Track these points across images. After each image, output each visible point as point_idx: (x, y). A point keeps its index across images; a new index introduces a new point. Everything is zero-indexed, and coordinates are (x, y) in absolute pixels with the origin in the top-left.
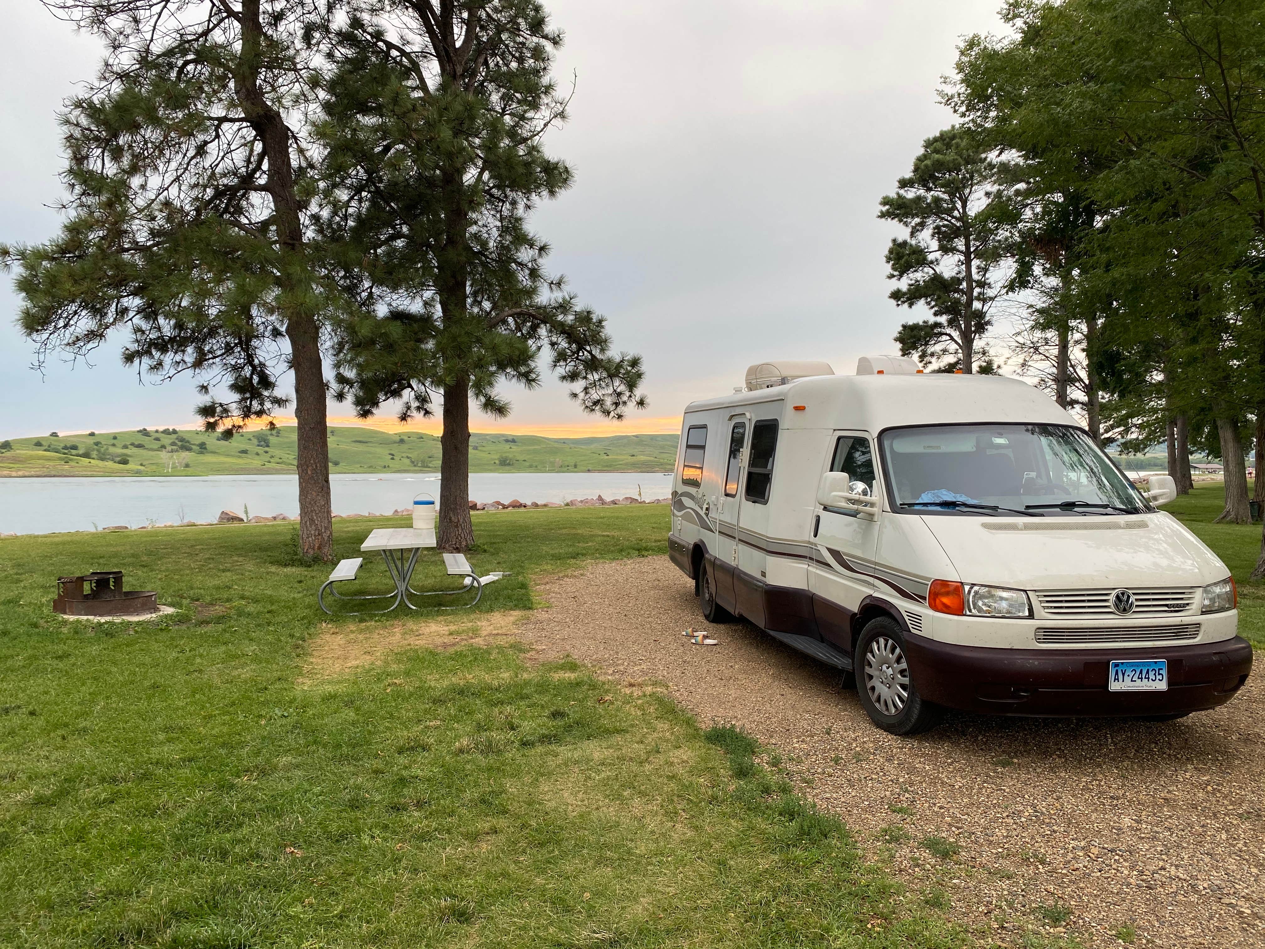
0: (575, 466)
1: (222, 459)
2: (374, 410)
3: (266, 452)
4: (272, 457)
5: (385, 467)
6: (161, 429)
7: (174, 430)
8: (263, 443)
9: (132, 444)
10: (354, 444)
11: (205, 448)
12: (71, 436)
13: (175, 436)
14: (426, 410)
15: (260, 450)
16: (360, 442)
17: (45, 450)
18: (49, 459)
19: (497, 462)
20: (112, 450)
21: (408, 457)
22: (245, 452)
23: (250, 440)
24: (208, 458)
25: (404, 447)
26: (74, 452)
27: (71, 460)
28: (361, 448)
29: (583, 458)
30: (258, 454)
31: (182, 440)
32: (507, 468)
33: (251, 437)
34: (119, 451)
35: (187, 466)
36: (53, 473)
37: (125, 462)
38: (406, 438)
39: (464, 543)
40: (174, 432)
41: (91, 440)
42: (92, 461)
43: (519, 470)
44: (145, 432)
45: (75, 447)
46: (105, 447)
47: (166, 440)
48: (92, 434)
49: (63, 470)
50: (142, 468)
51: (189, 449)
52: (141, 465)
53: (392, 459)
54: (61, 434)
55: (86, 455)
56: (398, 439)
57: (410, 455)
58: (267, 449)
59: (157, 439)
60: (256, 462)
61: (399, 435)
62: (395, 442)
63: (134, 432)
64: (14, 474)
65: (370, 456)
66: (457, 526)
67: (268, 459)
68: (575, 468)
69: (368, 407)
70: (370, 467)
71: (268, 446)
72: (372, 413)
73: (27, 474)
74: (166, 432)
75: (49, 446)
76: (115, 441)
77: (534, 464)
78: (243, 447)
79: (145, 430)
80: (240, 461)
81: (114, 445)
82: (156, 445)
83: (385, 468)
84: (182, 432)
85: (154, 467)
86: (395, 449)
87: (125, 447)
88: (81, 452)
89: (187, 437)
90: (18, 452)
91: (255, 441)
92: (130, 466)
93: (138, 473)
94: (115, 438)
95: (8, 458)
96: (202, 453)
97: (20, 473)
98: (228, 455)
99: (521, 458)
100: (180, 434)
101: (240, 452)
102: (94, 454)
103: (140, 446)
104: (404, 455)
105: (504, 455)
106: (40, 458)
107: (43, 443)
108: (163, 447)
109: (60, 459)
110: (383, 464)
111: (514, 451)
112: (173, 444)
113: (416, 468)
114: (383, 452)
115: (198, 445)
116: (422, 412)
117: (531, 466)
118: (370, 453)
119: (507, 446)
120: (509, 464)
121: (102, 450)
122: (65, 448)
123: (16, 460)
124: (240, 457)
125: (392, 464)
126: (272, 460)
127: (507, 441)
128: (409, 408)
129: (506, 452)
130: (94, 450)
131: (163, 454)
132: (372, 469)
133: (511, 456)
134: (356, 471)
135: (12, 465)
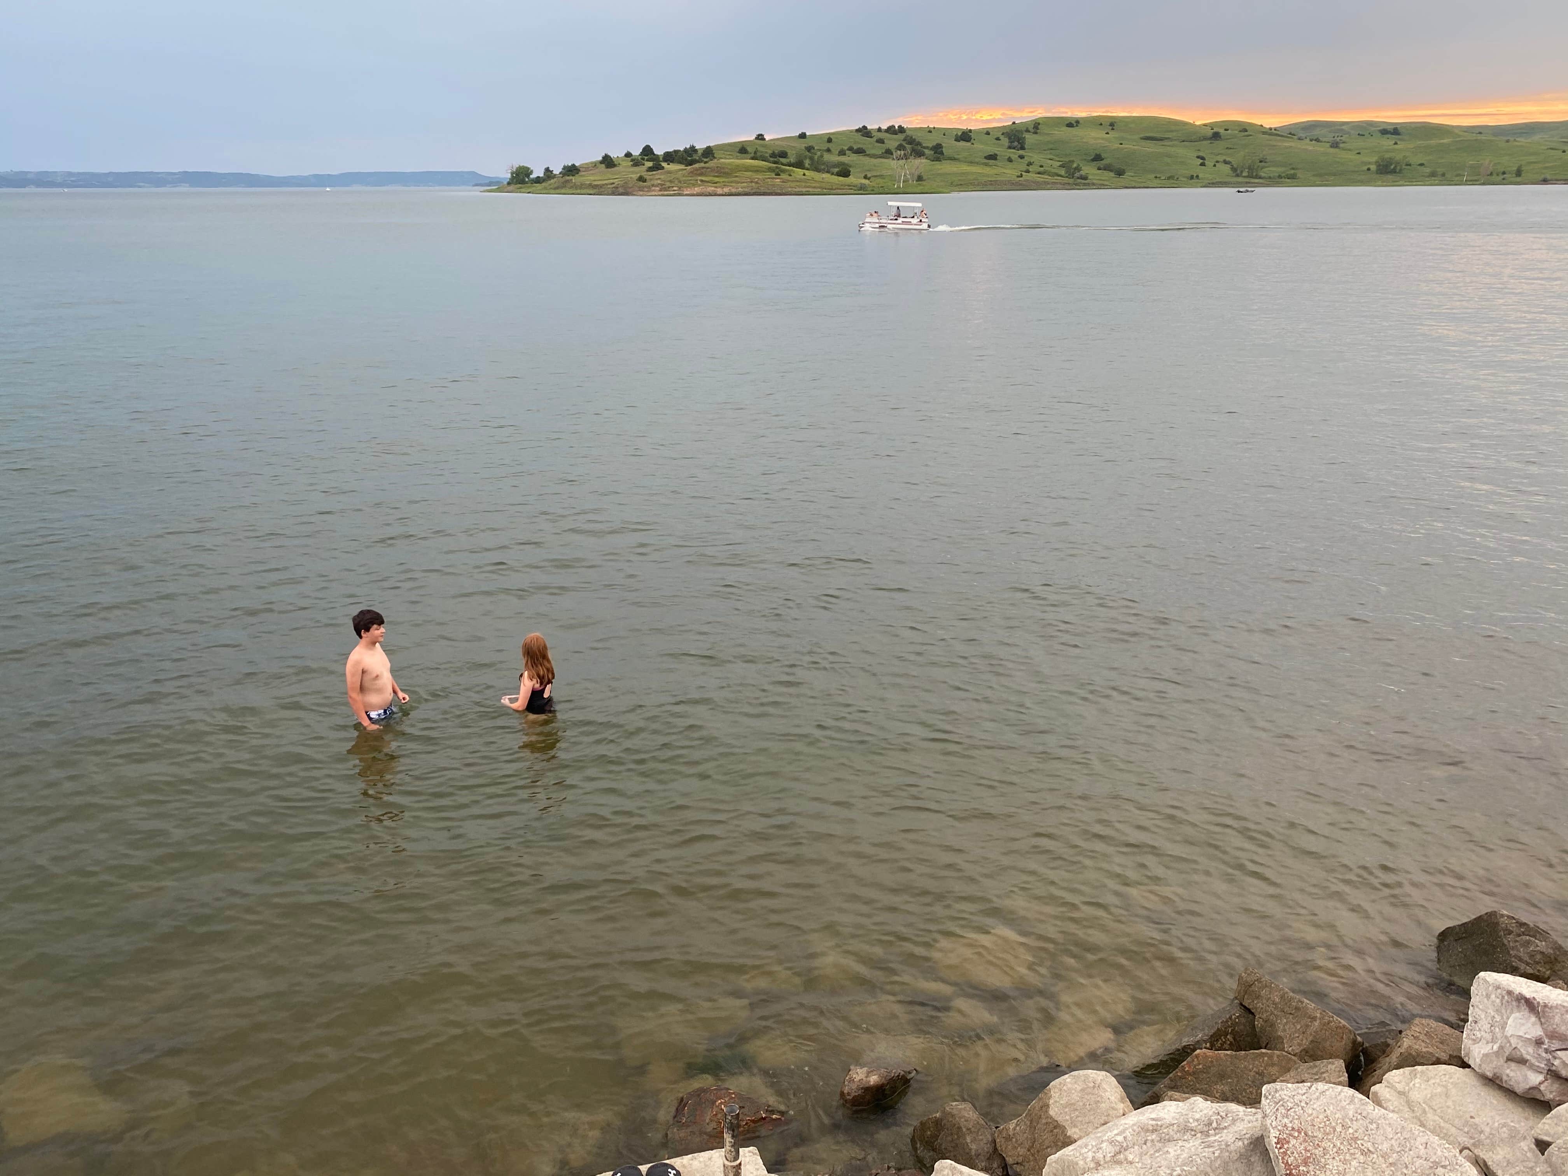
0: (1519, 173)
1: (965, 168)
3: (1022, 157)
4: (1030, 164)
5: (1192, 177)
6: (884, 127)
7: (900, 127)
8: (1016, 144)
9: (850, 149)
10: (1144, 143)
11: (942, 153)
12: (778, 139)
13: (901, 136)
15: (1014, 154)
16: (1153, 138)
17: (752, 158)
18: (757, 170)
19: (1373, 167)
20: (827, 157)
21: (1225, 162)
22: (993, 157)
23: (998, 139)
24: (946, 167)
25: (1220, 145)
26: (784, 160)
27: (784, 171)
28: (1151, 148)
29: (1532, 159)
30: (1010, 160)
31: (911, 141)
32: (1390, 177)
33: (999, 135)
34: (834, 158)
35: (920, 178)
36: (762, 190)
37: (845, 173)
38: (1222, 131)
40: (901, 130)
41: (802, 145)
42: (806, 172)
43: (1412, 180)
44: (864, 131)
45: (784, 155)
46: (819, 153)
47: (892, 142)
48: (803, 136)
49: (773, 185)
50: (866, 182)
51: (919, 154)
52: (865, 177)
53: (1203, 164)
54: (767, 137)
55: (799, 165)
56: (1210, 133)
57: (1228, 159)
58: (1021, 152)
59: (880, 141)
60: (1010, 172)
61: (1211, 126)
62: (1205, 139)
63: (851, 131)
64: (719, 191)
65: (1168, 160)
67: (1025, 168)
68: (1518, 176)
70: (1169, 178)
71: (1023, 148)
73: (734, 190)
74: (891, 130)
75: (755, 153)
76: (830, 145)
77: (1440, 170)
78: (991, 149)
79: (865, 127)
80: (987, 170)
81: (829, 150)
82: (879, 149)
83: (1193, 180)
84: (911, 129)
85: (879, 180)
86: (1206, 148)
87: (842, 153)
88: (792, 159)
89: (918, 137)
90: (723, 160)
91: (1005, 141)
92: (851, 179)
93: (862, 190)
94: (830, 140)
95: (712, 170)
96: (938, 160)
97: (726, 190)
98: (971, 163)
99: (1415, 160)
100: (908, 133)
101: (986, 158)
102: (807, 163)
103: (860, 151)
104: (1221, 158)
105: (1387, 156)
106: (747, 169)
107: (749, 149)
108: (888, 153)
109: (770, 170)
110: (1188, 173)
111: (1400, 150)
112: (900, 147)
113: (1240, 179)
114: (1188, 153)
115: (931, 149)
117: (1433, 174)
118: (1169, 156)
119: (1387, 142)
120: (1394, 172)
121: (816, 157)
122: (773, 155)
123: (723, 172)
124: (986, 165)
125: (1202, 173)
126: (1031, 168)
127: (1384, 132)
129: (1387, 151)
130: (806, 157)
131: (890, 163)
132: (1172, 181)
133: (1398, 157)
134: (1149, 184)
135: (716, 179)
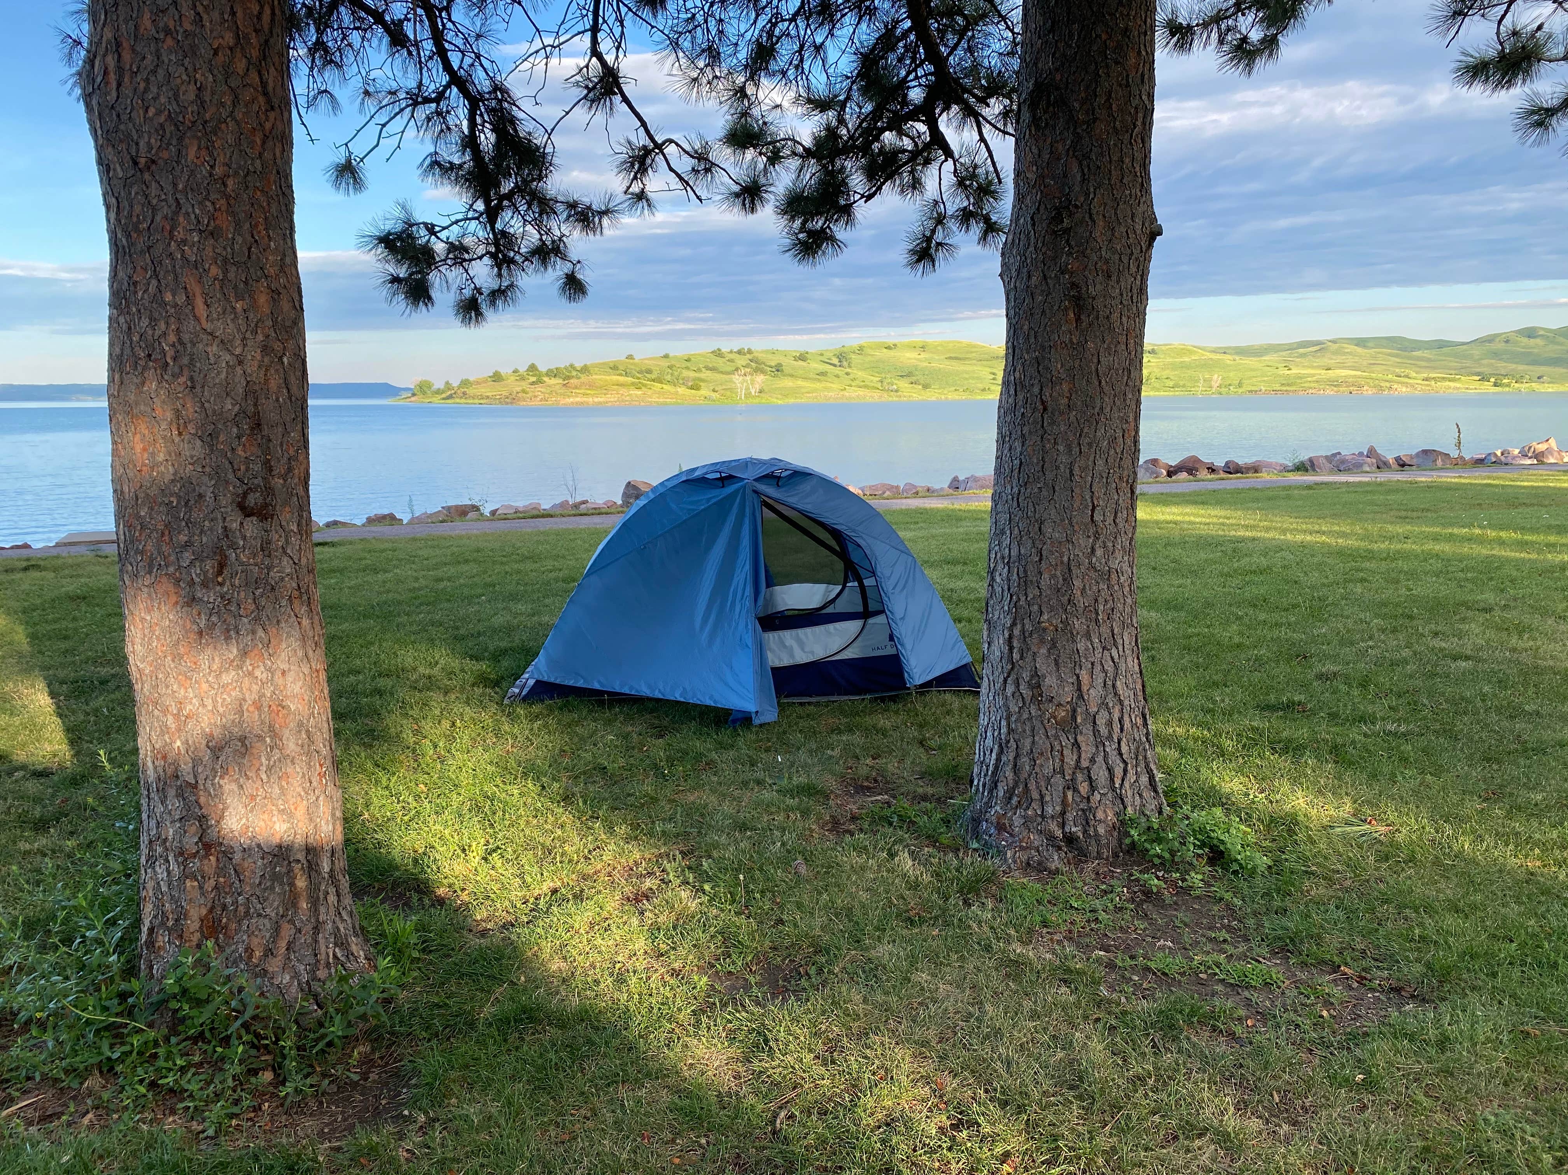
1: (800, 383)
2: (839, 231)
3: (847, 374)
4: (853, 380)
6: (736, 350)
8: (844, 363)
9: (706, 367)
10: (948, 362)
11: (781, 371)
12: (646, 359)
13: (748, 356)
14: (987, 219)
15: (841, 371)
16: (956, 358)
20: (685, 373)
22: (824, 374)
23: (829, 359)
24: (784, 382)
26: (648, 376)
27: (645, 385)
28: (954, 366)
30: (837, 376)
31: (756, 360)
33: (831, 355)
34: (692, 374)
35: (762, 391)
37: (697, 387)
39: (1107, 815)
40: (749, 351)
41: (665, 363)
42: (665, 386)
44: (718, 353)
45: (649, 371)
46: (679, 370)
47: (741, 361)
48: (666, 356)
50: (714, 394)
51: (763, 372)
52: (714, 391)
54: (636, 357)
55: (659, 380)
58: (847, 370)
59: (730, 361)
60: (837, 386)
63: (708, 353)
65: (967, 376)
66: (1070, 725)
67: (849, 383)
69: (818, 223)
71: (849, 366)
72: (832, 239)
74: (741, 352)
75: (625, 370)
76: (688, 364)
78: (823, 368)
79: (718, 350)
80: (818, 385)
81: (687, 368)
82: (730, 367)
84: (757, 350)
85: (726, 393)
87: (699, 370)
88: (654, 376)
89: (760, 356)
90: (595, 376)
91: (835, 361)
92: (703, 392)
93: (710, 401)
94: (688, 360)
96: (778, 376)
98: (805, 379)
100: (755, 354)
101: (818, 374)
102: (667, 378)
103: (713, 369)
106: (615, 383)
107: (619, 367)
108: (737, 369)
109: (636, 384)
110: (980, 386)
112: (747, 366)
114: (983, 370)
115: (773, 367)
116: (976, 229)
118: (968, 372)
121: (676, 373)
122: (641, 372)
124: (819, 380)
126: (854, 383)
128: (940, 220)
130: (667, 373)
131: (737, 379)
